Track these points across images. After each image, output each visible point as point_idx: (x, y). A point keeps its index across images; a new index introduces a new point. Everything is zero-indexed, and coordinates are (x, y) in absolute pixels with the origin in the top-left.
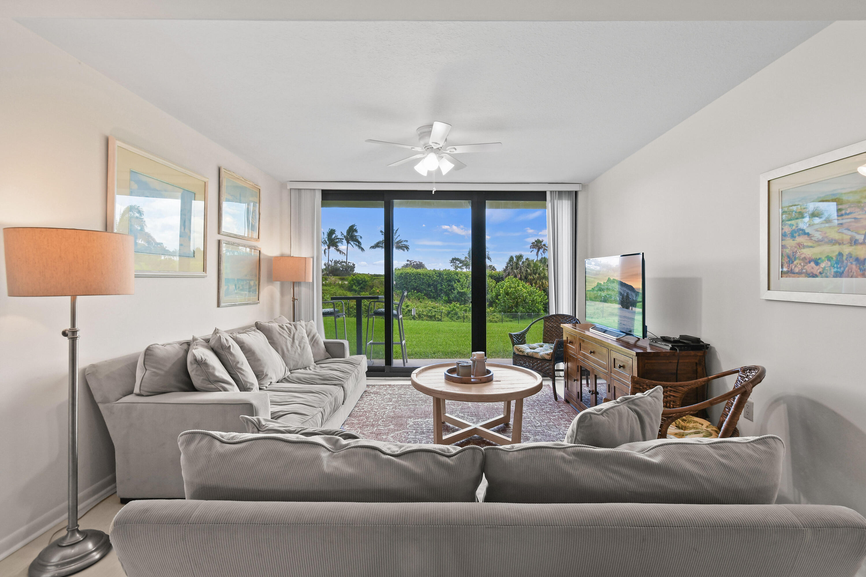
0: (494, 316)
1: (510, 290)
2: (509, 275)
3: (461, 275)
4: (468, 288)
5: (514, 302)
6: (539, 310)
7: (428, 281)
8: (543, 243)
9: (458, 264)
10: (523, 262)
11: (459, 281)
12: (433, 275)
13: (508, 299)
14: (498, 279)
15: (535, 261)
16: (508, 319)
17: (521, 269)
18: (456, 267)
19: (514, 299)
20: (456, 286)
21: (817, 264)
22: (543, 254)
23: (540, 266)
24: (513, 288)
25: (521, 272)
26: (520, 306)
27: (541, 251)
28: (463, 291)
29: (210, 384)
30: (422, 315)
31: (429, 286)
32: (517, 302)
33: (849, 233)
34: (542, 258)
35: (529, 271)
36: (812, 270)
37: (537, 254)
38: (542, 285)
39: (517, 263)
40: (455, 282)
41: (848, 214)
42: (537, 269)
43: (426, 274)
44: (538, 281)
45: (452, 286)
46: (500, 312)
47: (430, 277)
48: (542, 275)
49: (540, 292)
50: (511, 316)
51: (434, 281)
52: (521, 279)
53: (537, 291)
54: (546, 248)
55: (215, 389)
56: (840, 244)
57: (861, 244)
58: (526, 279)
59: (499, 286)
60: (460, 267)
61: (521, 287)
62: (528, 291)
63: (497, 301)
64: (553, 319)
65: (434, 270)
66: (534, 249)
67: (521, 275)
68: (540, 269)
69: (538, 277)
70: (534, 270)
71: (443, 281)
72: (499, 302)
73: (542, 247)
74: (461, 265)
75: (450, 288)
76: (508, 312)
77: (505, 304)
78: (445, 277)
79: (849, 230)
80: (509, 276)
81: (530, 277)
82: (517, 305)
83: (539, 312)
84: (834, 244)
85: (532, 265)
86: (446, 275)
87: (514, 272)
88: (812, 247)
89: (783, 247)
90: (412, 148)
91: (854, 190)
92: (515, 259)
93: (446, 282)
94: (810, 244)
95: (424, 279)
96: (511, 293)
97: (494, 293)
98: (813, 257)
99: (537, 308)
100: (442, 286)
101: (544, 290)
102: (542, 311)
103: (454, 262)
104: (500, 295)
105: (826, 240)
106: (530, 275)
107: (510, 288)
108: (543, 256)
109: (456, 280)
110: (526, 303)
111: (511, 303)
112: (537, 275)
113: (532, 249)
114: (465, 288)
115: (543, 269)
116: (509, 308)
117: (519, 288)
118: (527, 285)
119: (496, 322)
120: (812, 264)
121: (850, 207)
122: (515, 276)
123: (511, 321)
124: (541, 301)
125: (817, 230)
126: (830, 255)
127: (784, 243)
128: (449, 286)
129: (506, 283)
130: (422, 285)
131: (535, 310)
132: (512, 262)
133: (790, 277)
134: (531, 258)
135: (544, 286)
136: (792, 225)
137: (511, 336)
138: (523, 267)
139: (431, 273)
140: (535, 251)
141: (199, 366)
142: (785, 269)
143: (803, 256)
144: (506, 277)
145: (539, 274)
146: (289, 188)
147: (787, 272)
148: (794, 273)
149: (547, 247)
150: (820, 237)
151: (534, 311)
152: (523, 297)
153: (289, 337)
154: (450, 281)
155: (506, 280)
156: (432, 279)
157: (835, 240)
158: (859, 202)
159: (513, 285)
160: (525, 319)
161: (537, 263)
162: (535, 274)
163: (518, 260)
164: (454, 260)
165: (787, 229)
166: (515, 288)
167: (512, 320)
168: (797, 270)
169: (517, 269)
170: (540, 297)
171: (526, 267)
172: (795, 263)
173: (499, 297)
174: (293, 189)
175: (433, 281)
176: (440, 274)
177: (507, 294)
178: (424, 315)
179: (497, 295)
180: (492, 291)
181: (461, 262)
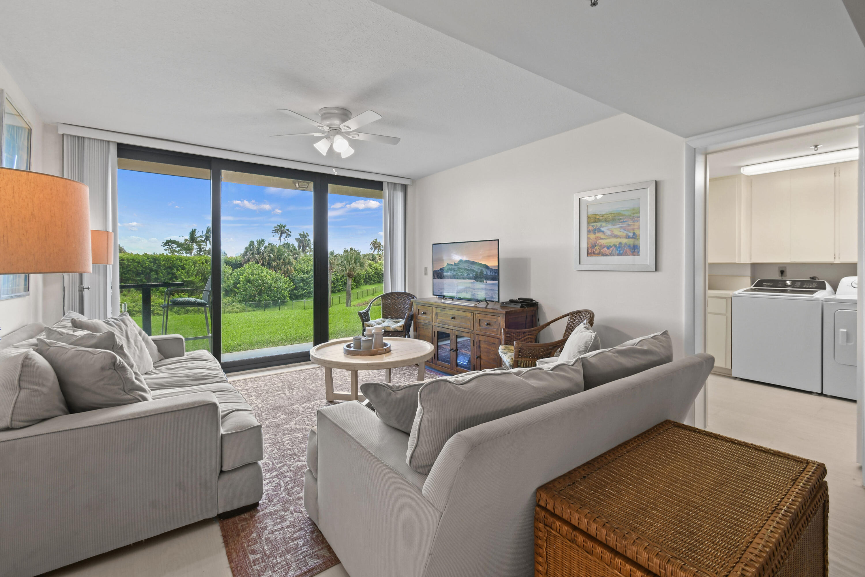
0: (234, 306)
1: (252, 278)
2: (248, 261)
3: (186, 261)
4: (196, 276)
5: (258, 290)
6: (285, 297)
7: (135, 268)
8: (286, 228)
9: (176, 248)
10: (265, 247)
11: (183, 268)
12: (143, 261)
13: (250, 287)
14: (236, 265)
15: (277, 246)
16: (250, 309)
17: (263, 254)
18: (172, 252)
19: (257, 287)
20: (180, 275)
21: (608, 248)
22: (286, 239)
23: (284, 252)
24: (256, 274)
25: (263, 258)
26: (264, 293)
27: (284, 236)
28: (189, 279)
29: (125, 395)
30: (133, 311)
31: (138, 274)
32: (261, 290)
33: (625, 232)
34: (285, 244)
35: (272, 256)
36: (606, 252)
37: (280, 239)
38: (287, 271)
39: (258, 249)
40: (178, 270)
41: (625, 222)
42: (281, 255)
43: (133, 260)
44: (283, 267)
45: (173, 274)
46: (240, 301)
47: (139, 263)
48: (287, 261)
49: (285, 278)
50: (254, 305)
51: (146, 268)
52: (263, 265)
53: (283, 277)
54: (289, 233)
55: (133, 399)
56: (620, 238)
57: (632, 238)
58: (269, 265)
59: (237, 273)
60: (178, 252)
61: (265, 273)
62: (273, 278)
63: (235, 289)
64: (390, 296)
65: (145, 255)
66: (277, 234)
67: (263, 261)
68: (284, 255)
69: (282, 263)
70: (278, 256)
71: (159, 268)
72: (238, 291)
73: (286, 232)
74: (179, 249)
75: (170, 276)
76: (250, 301)
77: (247, 292)
78: (163, 263)
79: (625, 230)
80: (250, 263)
81: (273, 263)
82: (261, 293)
83: (284, 299)
84: (617, 238)
85: (276, 250)
86: (163, 261)
87: (255, 258)
88: (605, 239)
89: (589, 238)
90: (319, 126)
91: (628, 209)
92: (256, 244)
93: (165, 269)
94: (604, 237)
95: (130, 265)
96: (253, 280)
97: (231, 281)
98: (606, 245)
99: (283, 295)
100: (157, 274)
101: (289, 277)
102: (288, 298)
103: (169, 245)
104: (239, 283)
105: (613, 235)
106: (274, 260)
107: (252, 275)
108: (286, 242)
109: (180, 266)
110: (272, 290)
111: (253, 290)
112: (282, 261)
113: (274, 234)
114: (192, 276)
115: (288, 255)
116: (251, 296)
117: (263, 275)
118: (271, 271)
119: (237, 312)
120: (605, 249)
121: (625, 218)
122: (257, 262)
123: (254, 311)
124: (286, 288)
125: (608, 230)
126: (615, 244)
127: (589, 236)
128: (169, 274)
129: (247, 269)
130: (126, 274)
131: (281, 298)
132: (253, 247)
133: (592, 256)
134: (274, 244)
135: (289, 272)
136: (593, 226)
137: (360, 314)
138: (265, 252)
139: (140, 258)
140: (278, 235)
141: (115, 371)
142: (590, 251)
143: (600, 244)
144: (245, 263)
145: (284, 260)
146: (61, 132)
147: (591, 253)
148: (595, 254)
149: (291, 232)
150: (610, 234)
151: (279, 298)
152: (268, 284)
153: (122, 335)
154: (170, 268)
155: (247, 266)
156: (142, 266)
157: (618, 235)
158: (630, 216)
159: (255, 272)
160: (269, 307)
161: (282, 248)
162: (279, 260)
163: (259, 245)
164: (168, 243)
165: (591, 228)
166: (258, 274)
167: (255, 309)
168: (597, 252)
169: (258, 254)
170: (285, 283)
171: (269, 252)
172: (596, 248)
173: (238, 285)
174: (68, 135)
175: (144, 268)
176: (155, 259)
177: (249, 281)
178: (136, 311)
179: (235, 284)
180: (228, 279)
181: (179, 245)
